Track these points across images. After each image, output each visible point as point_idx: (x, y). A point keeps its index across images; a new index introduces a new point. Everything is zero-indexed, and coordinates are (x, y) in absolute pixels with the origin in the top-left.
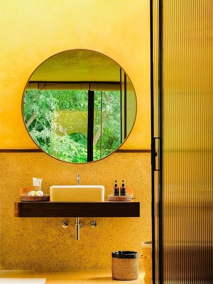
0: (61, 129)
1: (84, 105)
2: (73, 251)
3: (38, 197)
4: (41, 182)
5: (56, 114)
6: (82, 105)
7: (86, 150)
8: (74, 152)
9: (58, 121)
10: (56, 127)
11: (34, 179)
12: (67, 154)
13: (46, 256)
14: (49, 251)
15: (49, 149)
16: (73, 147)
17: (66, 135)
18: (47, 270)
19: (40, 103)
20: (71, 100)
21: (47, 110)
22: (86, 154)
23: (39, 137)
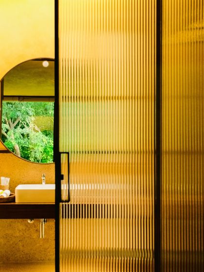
0: (36, 128)
1: (52, 113)
2: (38, 245)
3: (4, 198)
4: (9, 181)
5: (33, 118)
6: (50, 113)
7: (53, 142)
8: (44, 143)
9: (34, 123)
10: (33, 126)
11: (2, 178)
12: (40, 145)
13: (14, 249)
14: (16, 244)
15: (29, 141)
16: (44, 140)
17: (40, 132)
18: (14, 262)
19: (22, 111)
20: (43, 110)
21: (27, 116)
22: (53, 144)
23: (22, 133)
